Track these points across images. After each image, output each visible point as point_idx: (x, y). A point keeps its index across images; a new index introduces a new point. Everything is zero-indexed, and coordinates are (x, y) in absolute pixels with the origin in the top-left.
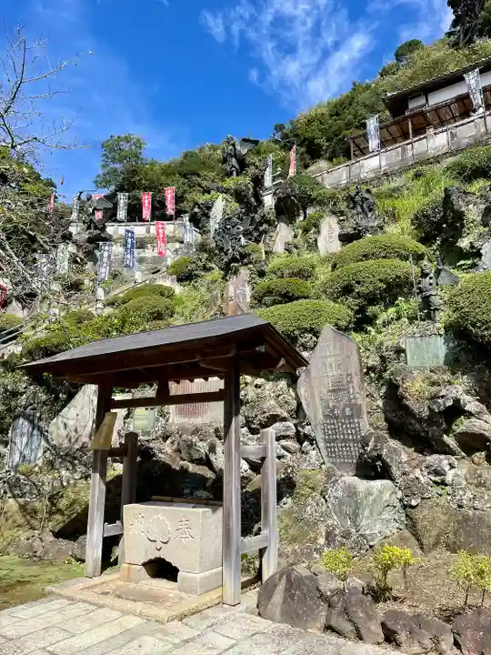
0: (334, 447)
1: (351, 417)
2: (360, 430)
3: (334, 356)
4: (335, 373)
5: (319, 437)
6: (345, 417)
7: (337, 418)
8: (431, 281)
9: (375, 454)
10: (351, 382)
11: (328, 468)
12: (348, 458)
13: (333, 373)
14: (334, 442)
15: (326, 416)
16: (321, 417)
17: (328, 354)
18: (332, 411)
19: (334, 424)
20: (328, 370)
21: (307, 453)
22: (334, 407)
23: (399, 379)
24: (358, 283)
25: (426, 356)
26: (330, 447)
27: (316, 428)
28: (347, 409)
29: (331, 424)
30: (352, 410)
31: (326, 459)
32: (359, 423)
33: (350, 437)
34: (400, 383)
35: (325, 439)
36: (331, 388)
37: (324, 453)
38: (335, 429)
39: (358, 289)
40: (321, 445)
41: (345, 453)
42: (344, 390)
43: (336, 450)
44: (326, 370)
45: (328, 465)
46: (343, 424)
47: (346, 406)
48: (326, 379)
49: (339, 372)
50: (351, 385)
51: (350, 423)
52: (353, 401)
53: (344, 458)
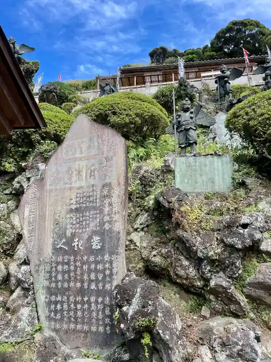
0: (62, 303)
1: (101, 251)
2: (111, 275)
3: (88, 158)
4: (83, 184)
5: (41, 284)
6: (91, 251)
7: (75, 253)
8: (192, 115)
9: (142, 322)
10: (109, 196)
11: (46, 340)
12: (83, 323)
13: (81, 183)
14: (63, 294)
15: (57, 250)
16: (48, 251)
17: (78, 155)
18: (69, 242)
19: (68, 263)
20: (74, 179)
21: (14, 312)
22: (73, 235)
23: (174, 199)
24: (114, 113)
25: (199, 180)
26: (56, 303)
27: (37, 271)
28: (96, 239)
29: (63, 263)
30: (102, 241)
31: (45, 323)
32: (111, 263)
33: (93, 287)
34: (176, 205)
35: (48, 288)
36: (74, 207)
37: (43, 312)
38: (69, 271)
39: (113, 119)
40: (42, 298)
41: (79, 314)
42: (95, 208)
43: (65, 306)
44: (70, 179)
45: (48, 333)
46: (83, 263)
47: (95, 233)
48: (67, 193)
49: (92, 182)
50: (107, 201)
51: (97, 263)
52: (107, 226)
53: (76, 323)
